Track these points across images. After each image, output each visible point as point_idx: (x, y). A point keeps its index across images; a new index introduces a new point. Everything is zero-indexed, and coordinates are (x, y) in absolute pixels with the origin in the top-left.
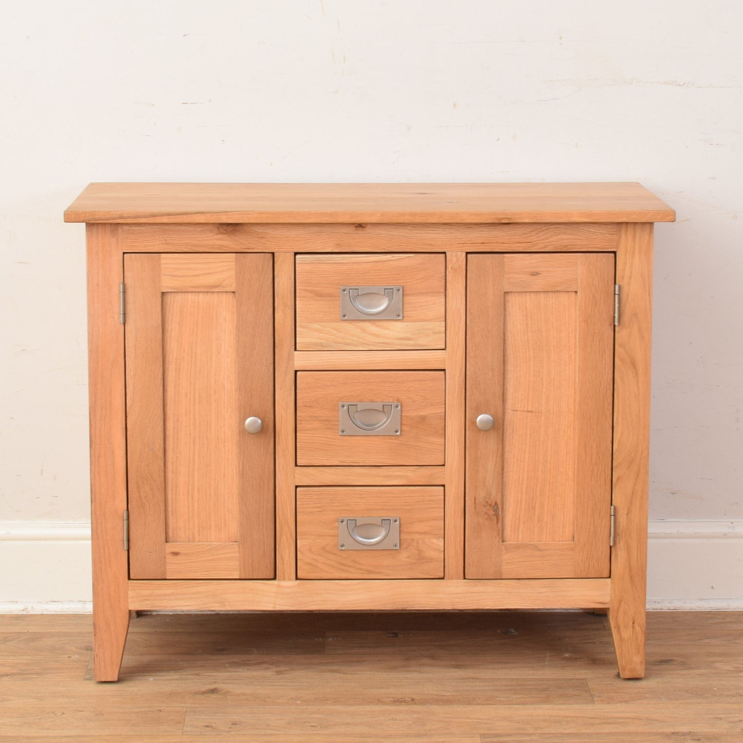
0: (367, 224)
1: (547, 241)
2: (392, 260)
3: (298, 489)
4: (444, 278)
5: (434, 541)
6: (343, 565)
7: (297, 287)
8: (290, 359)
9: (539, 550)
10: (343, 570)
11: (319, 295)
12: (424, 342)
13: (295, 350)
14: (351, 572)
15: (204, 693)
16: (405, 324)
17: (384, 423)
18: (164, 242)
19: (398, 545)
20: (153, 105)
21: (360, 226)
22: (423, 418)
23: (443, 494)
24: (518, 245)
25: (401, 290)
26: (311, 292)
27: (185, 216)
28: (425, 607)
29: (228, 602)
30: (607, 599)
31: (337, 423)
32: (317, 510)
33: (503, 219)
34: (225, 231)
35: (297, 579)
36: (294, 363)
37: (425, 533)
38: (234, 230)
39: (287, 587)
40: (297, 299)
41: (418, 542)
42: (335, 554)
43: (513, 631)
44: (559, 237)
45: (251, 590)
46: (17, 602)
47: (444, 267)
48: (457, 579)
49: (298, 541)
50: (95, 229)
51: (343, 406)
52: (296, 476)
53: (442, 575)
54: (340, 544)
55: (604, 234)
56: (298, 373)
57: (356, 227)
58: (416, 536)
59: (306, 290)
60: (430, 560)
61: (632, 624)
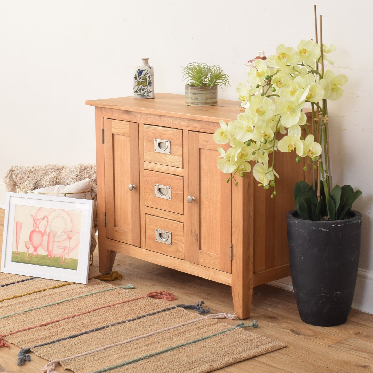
0: (162, 115)
1: (211, 129)
2: (168, 130)
3: (146, 215)
4: (182, 139)
5: (181, 244)
6: (157, 247)
7: (144, 137)
8: (143, 165)
9: (210, 256)
10: (157, 249)
11: (149, 141)
12: (177, 164)
13: (144, 161)
14: (159, 251)
16: (172, 156)
17: (167, 194)
19: (171, 243)
21: (160, 116)
22: (177, 195)
23: (183, 226)
24: (203, 129)
25: (170, 143)
26: (147, 139)
30: (231, 282)
31: (154, 191)
32: (150, 224)
33: (193, 118)
34: (127, 113)
35: (146, 249)
37: (179, 241)
39: (144, 252)
41: (177, 243)
42: (155, 242)
44: (214, 128)
45: (135, 250)
47: (182, 135)
48: (188, 261)
50: (97, 109)
51: (156, 185)
52: (145, 209)
53: (183, 259)
54: (156, 238)
56: (145, 170)
60: (180, 252)
61: (238, 295)
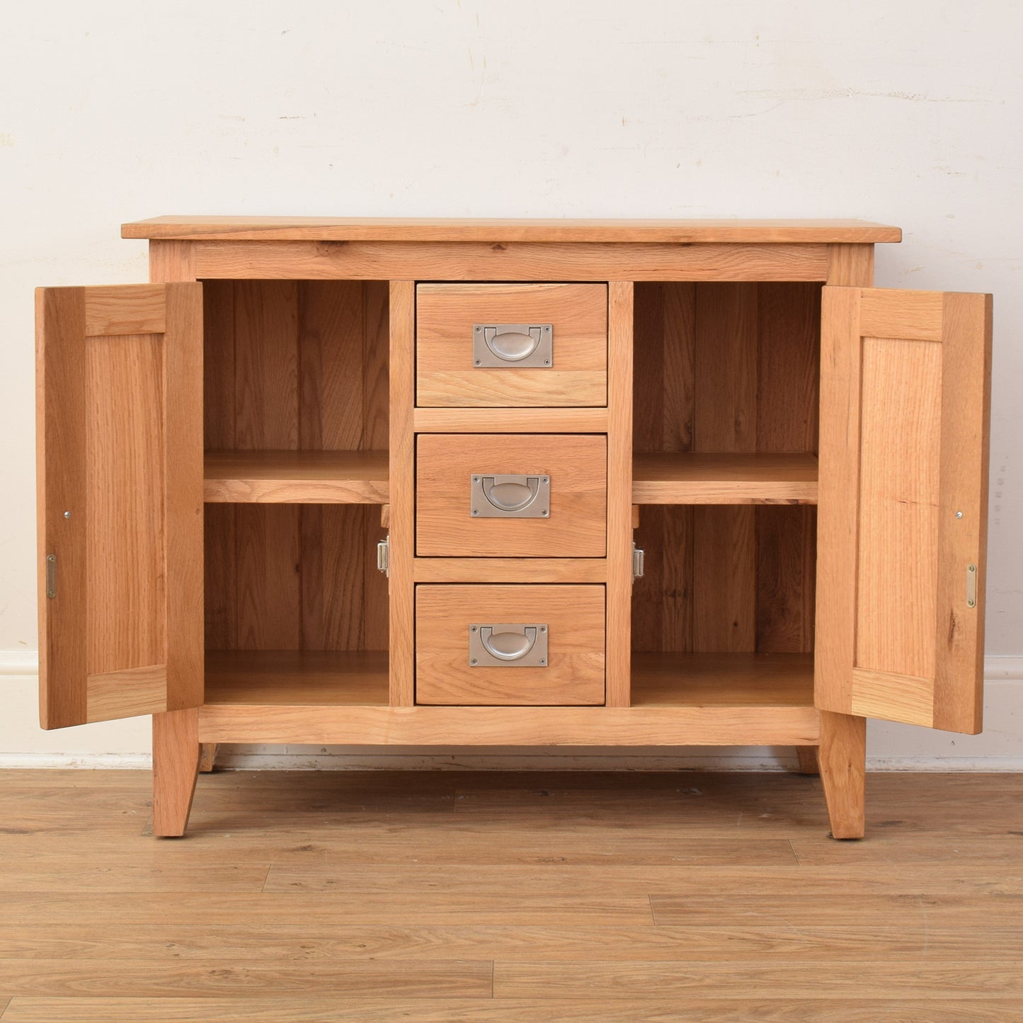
0: (507, 243)
1: (737, 267)
2: (540, 291)
3: (418, 587)
4: (605, 314)
5: (593, 656)
6: (474, 686)
7: (418, 325)
8: (409, 418)
10: (475, 693)
11: (446, 335)
12: (580, 397)
13: (416, 406)
14: (485, 696)
15: (293, 850)
16: (557, 373)
17: (528, 501)
18: (248, 266)
19: (546, 661)
20: (244, 120)
21: (499, 246)
22: (579, 496)
23: (604, 595)
25: (551, 330)
26: (435, 331)
27: (275, 231)
28: (581, 743)
29: (327, 734)
30: (815, 734)
31: (468, 501)
32: (441, 614)
33: (681, 237)
34: (326, 253)
35: (415, 704)
36: (413, 424)
37: (580, 646)
38: (337, 251)
39: (405, 715)
40: (418, 340)
41: (571, 657)
42: (465, 672)
43: (696, 790)
44: (753, 262)
45: (356, 718)
46: (62, 754)
47: (606, 301)
48: (622, 706)
49: (417, 654)
50: (161, 248)
51: (476, 479)
52: (415, 569)
53: (602, 701)
54: (471, 658)
55: (810, 259)
56: (419, 436)
57: (494, 248)
58: (569, 650)
59: (429, 329)
60: (588, 681)
61: (847, 767)
